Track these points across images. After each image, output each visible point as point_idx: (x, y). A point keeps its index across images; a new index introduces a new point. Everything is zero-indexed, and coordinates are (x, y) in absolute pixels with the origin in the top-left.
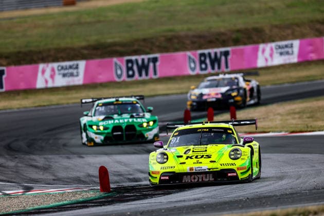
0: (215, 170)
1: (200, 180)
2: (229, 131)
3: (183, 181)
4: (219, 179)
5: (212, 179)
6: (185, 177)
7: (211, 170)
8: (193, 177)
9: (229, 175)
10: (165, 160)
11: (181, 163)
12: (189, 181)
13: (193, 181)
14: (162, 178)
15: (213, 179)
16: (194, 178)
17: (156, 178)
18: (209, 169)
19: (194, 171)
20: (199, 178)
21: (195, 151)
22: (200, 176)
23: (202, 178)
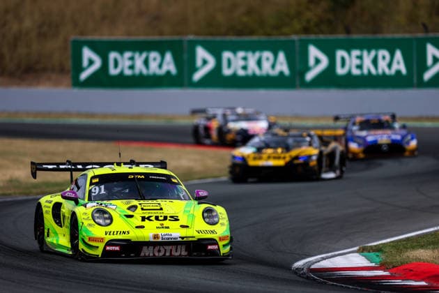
0: (191, 239)
1: (168, 254)
2: (173, 180)
3: (142, 254)
4: (195, 254)
5: (184, 253)
6: (145, 248)
7: (185, 239)
8: (157, 248)
9: (210, 247)
10: (108, 221)
11: (137, 227)
12: (151, 255)
13: (157, 254)
14: (108, 248)
15: (186, 253)
16: (159, 251)
17: (98, 247)
18: (183, 238)
19: (160, 240)
20: (165, 250)
21: (145, 208)
22: (168, 248)
23: (171, 250)
